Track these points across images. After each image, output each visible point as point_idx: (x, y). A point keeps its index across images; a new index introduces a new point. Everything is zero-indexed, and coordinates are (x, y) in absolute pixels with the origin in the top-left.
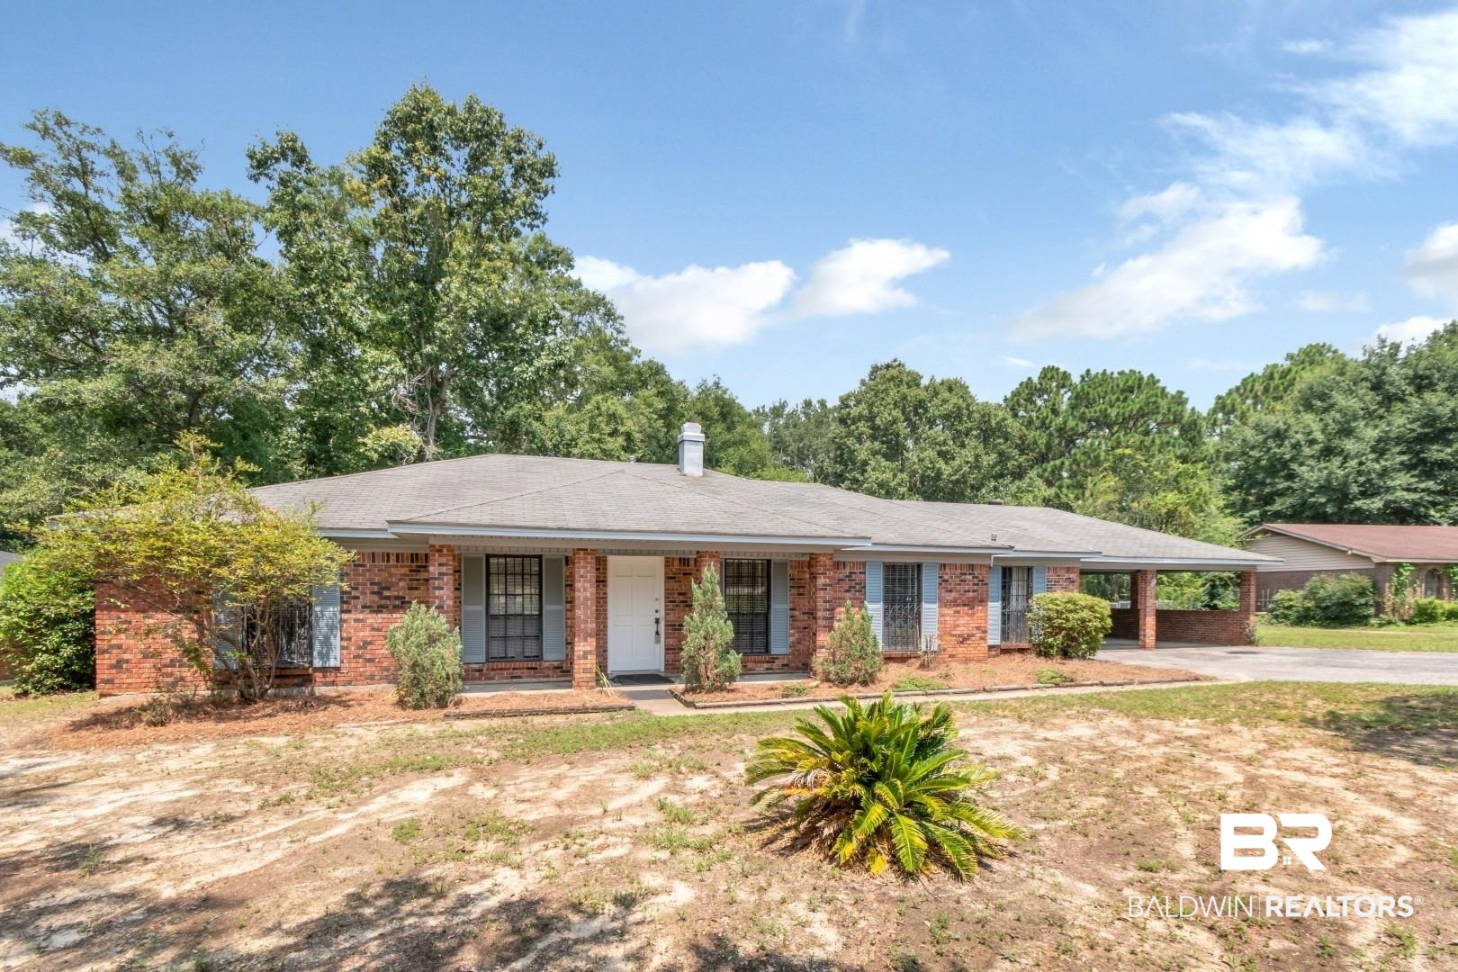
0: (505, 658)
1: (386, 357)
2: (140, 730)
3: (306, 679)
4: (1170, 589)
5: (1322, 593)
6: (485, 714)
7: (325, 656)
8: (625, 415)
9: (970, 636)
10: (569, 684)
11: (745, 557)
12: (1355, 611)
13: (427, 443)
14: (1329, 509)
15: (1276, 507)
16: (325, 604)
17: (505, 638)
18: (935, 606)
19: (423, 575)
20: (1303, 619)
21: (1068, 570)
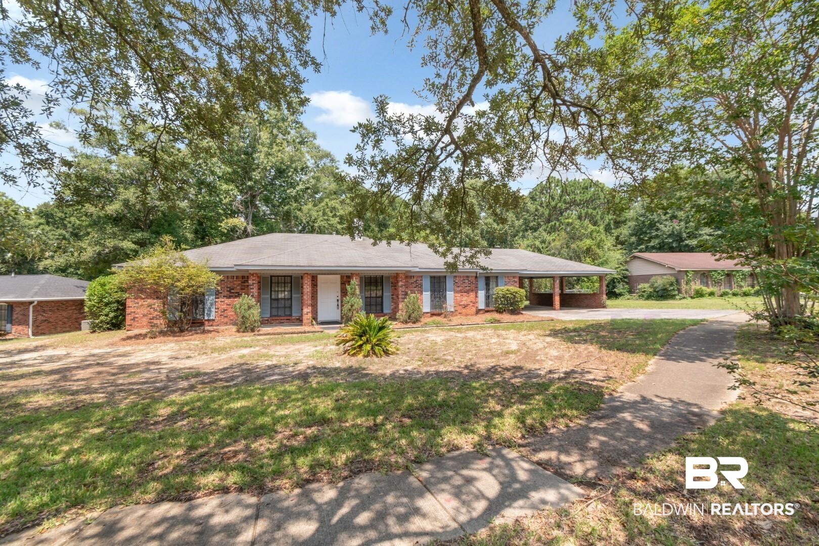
0: (278, 316)
1: (231, 187)
2: (147, 340)
3: (202, 324)
4: (588, 284)
5: (656, 285)
6: (268, 334)
7: (209, 315)
8: (340, 208)
9: (468, 305)
10: (302, 325)
11: (373, 274)
12: (669, 293)
13: (248, 224)
14: (674, 245)
15: (652, 244)
16: (209, 295)
17: (278, 308)
18: (452, 293)
19: (246, 284)
20: (649, 297)
21: (514, 277)
